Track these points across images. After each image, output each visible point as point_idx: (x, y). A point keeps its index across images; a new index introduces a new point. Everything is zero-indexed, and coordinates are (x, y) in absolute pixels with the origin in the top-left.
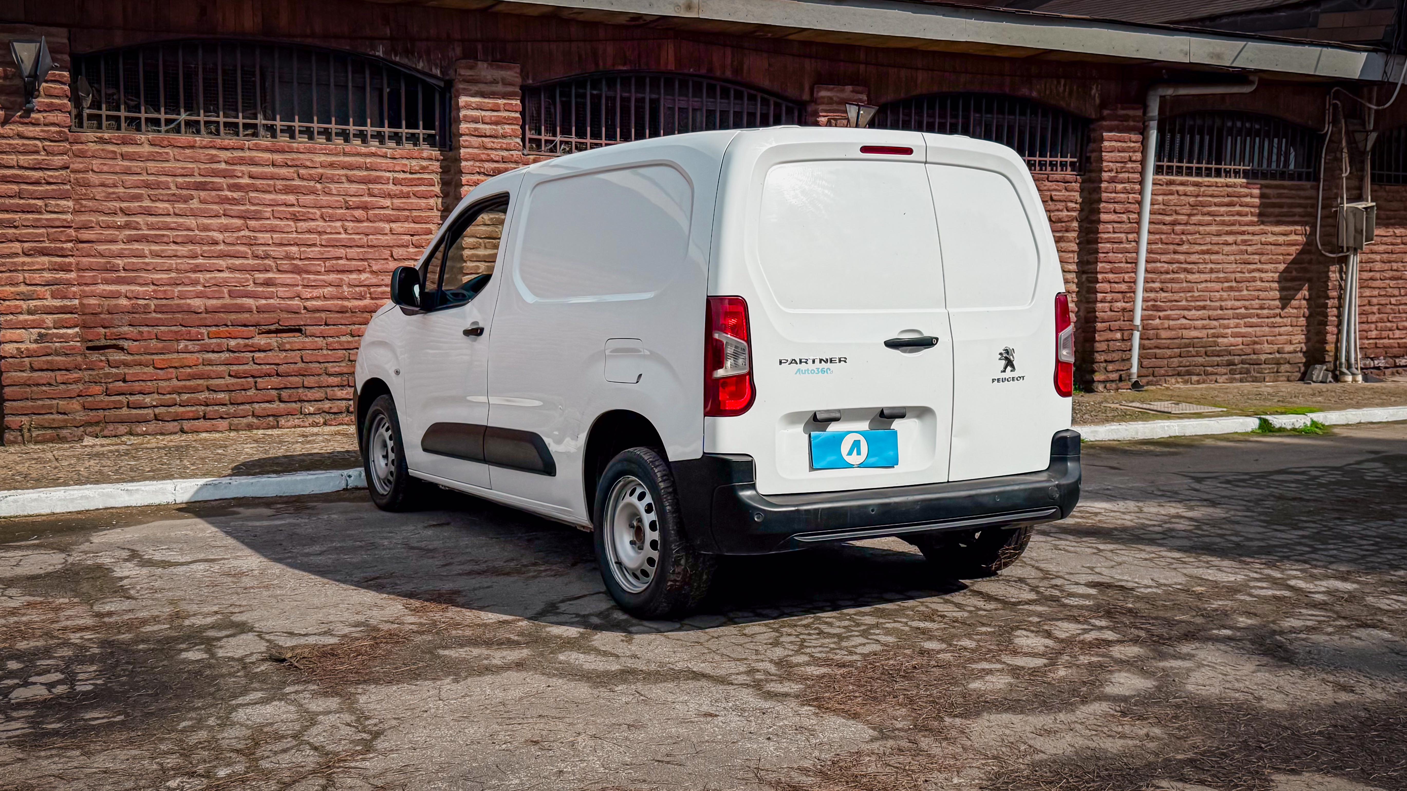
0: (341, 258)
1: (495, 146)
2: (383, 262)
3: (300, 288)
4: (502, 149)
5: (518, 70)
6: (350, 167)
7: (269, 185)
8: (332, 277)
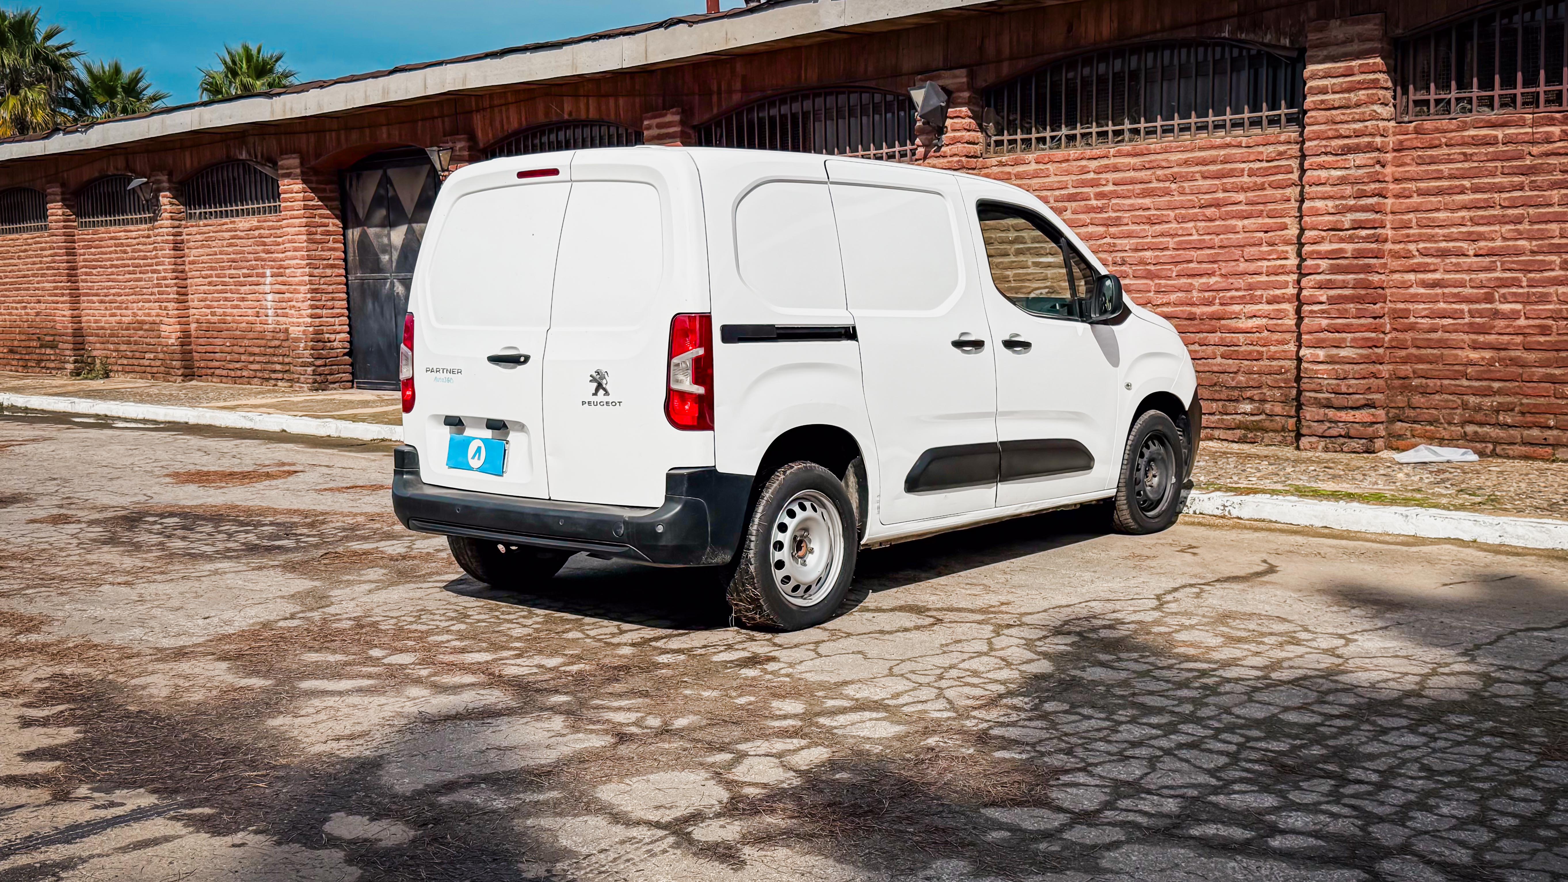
0: (1191, 261)
2: (1233, 264)
3: (1151, 294)
4: (1354, 121)
5: (1378, 21)
6: (1203, 162)
7: (1128, 190)
8: (1183, 280)
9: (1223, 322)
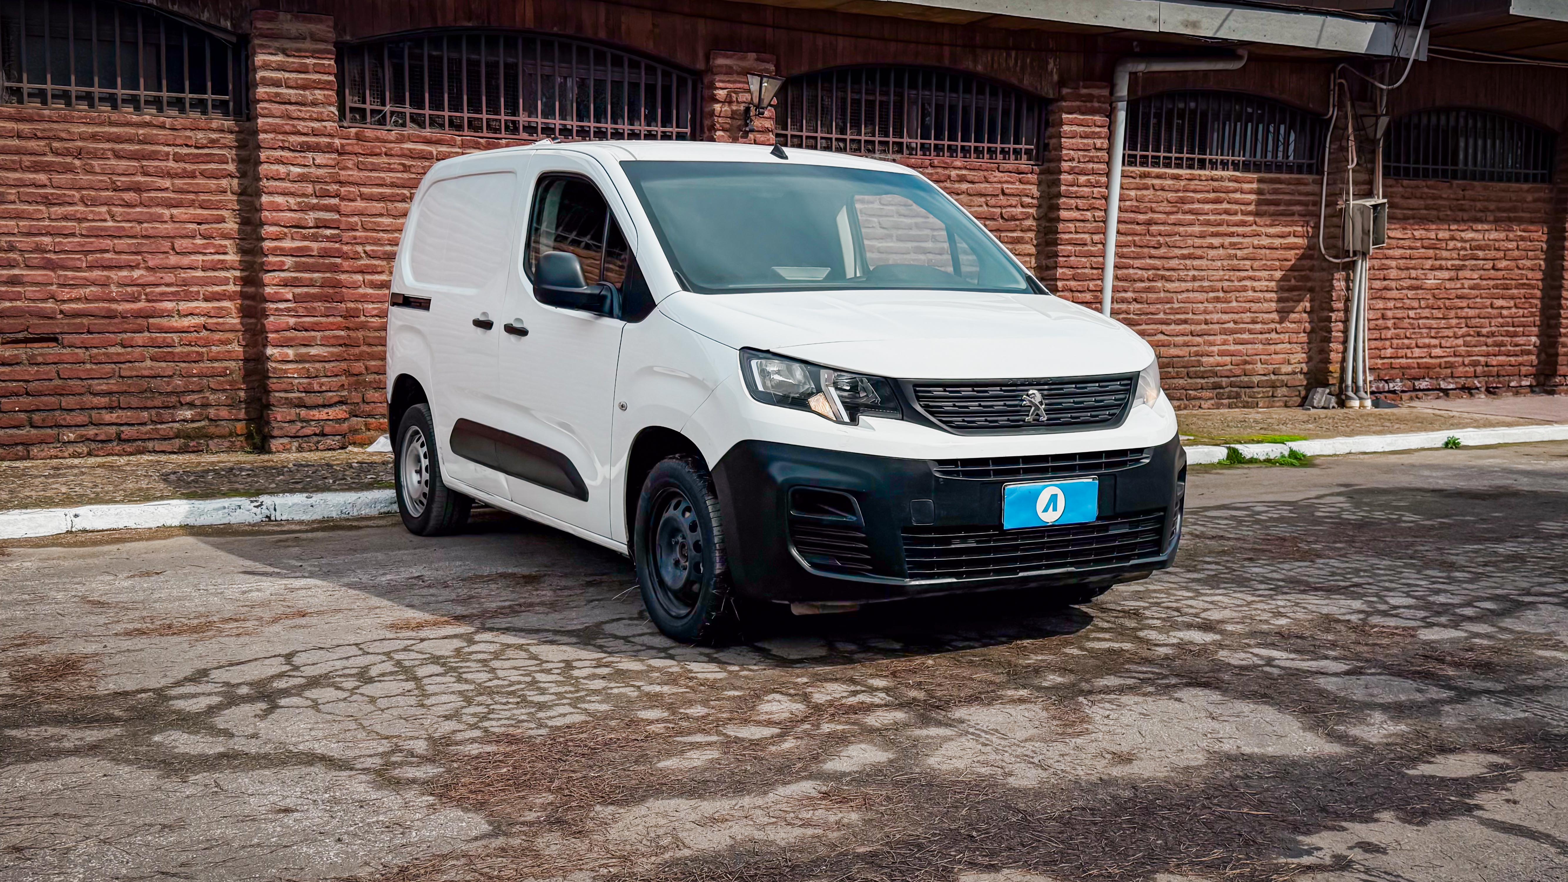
0: (107, 251)
1: (302, 115)
2: (161, 256)
3: (54, 287)
4: (312, 119)
5: (331, 24)
6: (118, 139)
7: (13, 162)
8: (96, 274)
9: (151, 320)
